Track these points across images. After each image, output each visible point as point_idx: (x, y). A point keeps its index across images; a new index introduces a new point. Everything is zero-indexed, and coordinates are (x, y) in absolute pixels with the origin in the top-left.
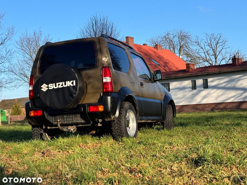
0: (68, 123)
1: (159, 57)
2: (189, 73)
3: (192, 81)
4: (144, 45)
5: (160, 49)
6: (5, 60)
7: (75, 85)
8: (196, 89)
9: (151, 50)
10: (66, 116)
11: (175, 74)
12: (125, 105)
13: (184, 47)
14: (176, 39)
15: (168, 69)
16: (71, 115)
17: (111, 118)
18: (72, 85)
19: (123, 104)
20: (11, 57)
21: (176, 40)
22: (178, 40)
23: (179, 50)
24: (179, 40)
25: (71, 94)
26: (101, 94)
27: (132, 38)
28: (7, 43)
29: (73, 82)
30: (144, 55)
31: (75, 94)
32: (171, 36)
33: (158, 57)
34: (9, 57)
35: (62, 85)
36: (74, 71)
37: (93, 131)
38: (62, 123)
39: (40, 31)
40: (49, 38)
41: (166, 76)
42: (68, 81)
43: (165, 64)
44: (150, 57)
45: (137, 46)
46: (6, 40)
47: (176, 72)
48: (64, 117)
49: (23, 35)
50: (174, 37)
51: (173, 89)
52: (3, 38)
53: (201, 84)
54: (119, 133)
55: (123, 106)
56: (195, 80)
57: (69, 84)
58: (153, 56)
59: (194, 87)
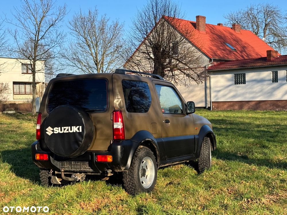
0: (75, 170)
1: (236, 40)
2: (270, 63)
3: (273, 72)
4: (219, 24)
5: (238, 29)
6: (55, 44)
7: (81, 131)
8: (277, 82)
9: (227, 31)
10: (73, 163)
11: (253, 62)
12: (140, 153)
13: (271, 25)
14: (261, 15)
15: (246, 54)
16: (79, 162)
17: (122, 169)
18: (78, 131)
19: (138, 151)
20: (62, 41)
21: (261, 17)
22: (263, 16)
23: (264, 29)
24: (265, 17)
25: (77, 142)
26: (111, 141)
27: (203, 18)
28: (59, 24)
29: (79, 128)
30: (218, 37)
31: (81, 142)
32: (255, 12)
33: (234, 40)
34: (60, 41)
35: (68, 130)
36: (80, 116)
37: (106, 178)
38: (69, 170)
39: (96, 9)
40: (106, 18)
41: (242, 66)
42: (74, 126)
43: (242, 49)
44: (225, 40)
45: (209, 27)
46: (57, 21)
47: (255, 60)
48: (72, 164)
49: (77, 14)
50: (258, 13)
51: (249, 81)
52: (54, 19)
53: (284, 76)
54: (131, 186)
55: (138, 154)
56: (277, 71)
57: (75, 129)
58: (229, 39)
59: (275, 79)
